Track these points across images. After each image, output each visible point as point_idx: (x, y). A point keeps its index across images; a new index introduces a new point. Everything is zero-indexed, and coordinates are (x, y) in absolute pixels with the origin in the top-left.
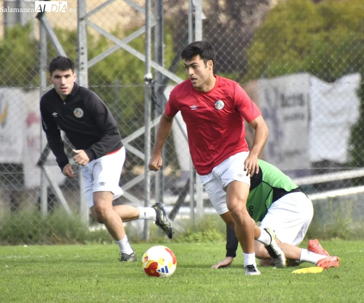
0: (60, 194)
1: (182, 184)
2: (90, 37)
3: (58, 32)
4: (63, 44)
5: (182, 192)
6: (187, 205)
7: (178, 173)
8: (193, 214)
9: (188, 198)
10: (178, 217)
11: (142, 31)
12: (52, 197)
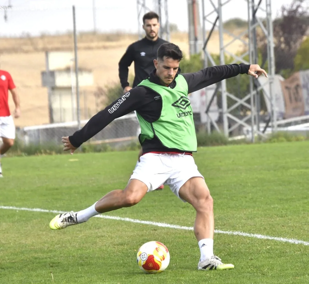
0: (215, 125)
1: (267, 118)
2: (226, 57)
3: (212, 56)
4: (215, 61)
5: (267, 122)
6: (270, 127)
7: (266, 113)
8: (272, 131)
9: (270, 124)
10: (266, 133)
11: (247, 53)
12: (212, 127)
